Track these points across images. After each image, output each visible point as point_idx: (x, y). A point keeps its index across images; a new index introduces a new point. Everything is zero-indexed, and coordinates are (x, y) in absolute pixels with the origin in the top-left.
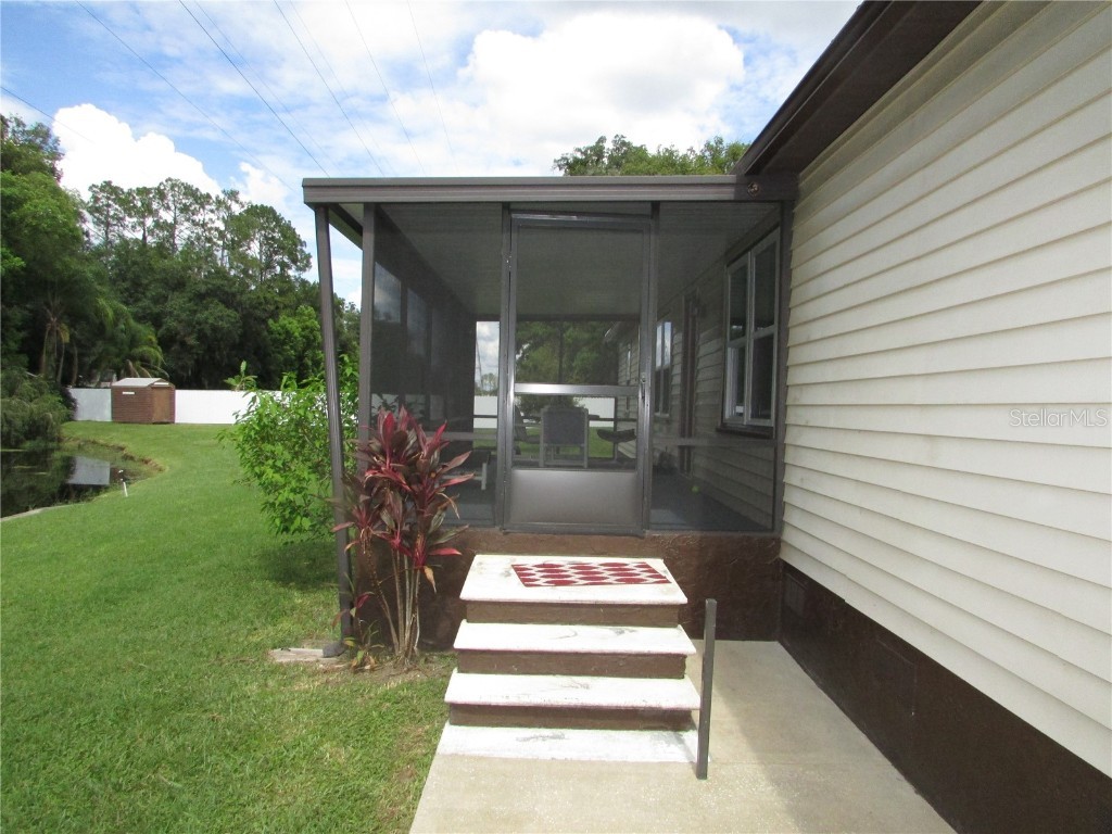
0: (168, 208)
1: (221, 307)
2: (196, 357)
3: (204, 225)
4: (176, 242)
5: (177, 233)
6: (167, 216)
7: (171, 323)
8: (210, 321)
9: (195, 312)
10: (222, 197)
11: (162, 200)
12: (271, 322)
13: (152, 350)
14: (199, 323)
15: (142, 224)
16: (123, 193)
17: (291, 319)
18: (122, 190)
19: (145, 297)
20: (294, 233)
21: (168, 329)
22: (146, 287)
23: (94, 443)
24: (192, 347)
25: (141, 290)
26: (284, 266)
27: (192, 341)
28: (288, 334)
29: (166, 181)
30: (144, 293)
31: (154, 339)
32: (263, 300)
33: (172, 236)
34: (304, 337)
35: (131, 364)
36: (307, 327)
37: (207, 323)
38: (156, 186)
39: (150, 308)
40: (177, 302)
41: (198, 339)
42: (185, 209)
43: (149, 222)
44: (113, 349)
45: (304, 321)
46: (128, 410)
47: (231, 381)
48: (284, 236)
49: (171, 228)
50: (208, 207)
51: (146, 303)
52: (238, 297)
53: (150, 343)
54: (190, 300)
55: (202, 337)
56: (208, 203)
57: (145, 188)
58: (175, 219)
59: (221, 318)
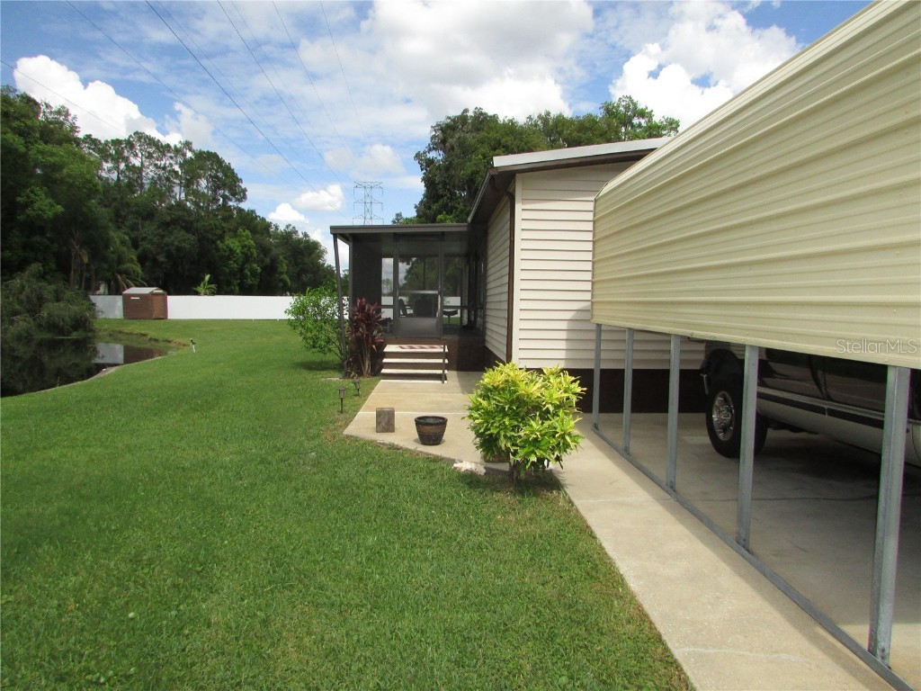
0: (136, 155)
1: (183, 232)
2: (164, 270)
3: (164, 168)
4: (144, 181)
5: (144, 174)
6: (136, 162)
7: (145, 245)
8: (176, 243)
9: (163, 237)
10: (179, 146)
11: (131, 149)
12: (218, 242)
13: (134, 266)
14: (166, 245)
15: (117, 168)
16: (101, 143)
17: (233, 240)
18: (100, 141)
20: (233, 173)
21: (144, 250)
22: (124, 218)
24: (162, 263)
25: (120, 220)
26: (225, 198)
27: (161, 258)
28: (232, 251)
29: (135, 134)
30: (123, 223)
31: (134, 258)
32: (213, 227)
33: (140, 177)
34: (243, 253)
35: (119, 277)
36: (246, 246)
37: (173, 245)
38: (127, 137)
40: (149, 229)
41: (166, 257)
42: (150, 156)
43: (122, 166)
44: (105, 266)
45: (243, 241)
46: (135, 310)
47: (197, 289)
48: (226, 175)
49: (140, 170)
50: (169, 155)
52: (195, 224)
53: (131, 261)
54: (159, 227)
55: (169, 255)
56: (169, 152)
57: (118, 140)
58: (142, 163)
59: (184, 241)
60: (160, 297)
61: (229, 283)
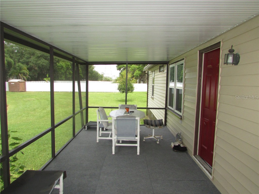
1: (44, 60)
2: (38, 72)
7: (31, 64)
9: (37, 61)
12: (57, 63)
13: (26, 71)
14: (38, 64)
17: (63, 63)
21: (30, 66)
22: (24, 55)
24: (37, 70)
25: (23, 55)
27: (36, 68)
28: (62, 67)
30: (24, 56)
34: (66, 67)
35: (20, 75)
36: (67, 65)
37: (40, 64)
39: (25, 60)
40: (33, 59)
41: (38, 68)
44: (15, 71)
45: (66, 63)
53: (25, 69)
54: (36, 58)
59: (44, 63)
60: (23, 83)
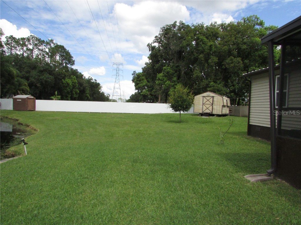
0: (31, 44)
1: (48, 75)
2: (40, 90)
3: (42, 50)
4: (34, 55)
5: (34, 52)
6: (31, 47)
7: (32, 79)
8: (45, 79)
9: (40, 76)
10: (48, 41)
11: (29, 42)
12: (63, 80)
13: (26, 87)
14: (41, 79)
15: (23, 49)
16: (16, 39)
17: (69, 80)
18: (16, 38)
19: (24, 71)
20: (70, 54)
21: (31, 81)
22: (24, 68)
23: (7, 118)
24: (39, 87)
25: (22, 69)
26: (66, 63)
27: (38, 85)
28: (68, 84)
29: (30, 36)
31: (27, 84)
32: (61, 73)
33: (32, 53)
35: (19, 92)
37: (43, 79)
38: (27, 37)
39: (25, 75)
40: (34, 73)
41: (41, 84)
42: (36, 45)
43: (25, 48)
44: (13, 87)
46: (19, 106)
47: (52, 97)
48: (67, 54)
49: (32, 51)
50: (44, 44)
51: (24, 73)
52: (53, 72)
53: (25, 85)
54: (38, 72)
55: (42, 84)
56: (44, 43)
57: (23, 38)
58: (33, 48)
59: (48, 78)
60: (32, 100)
61: (67, 97)
